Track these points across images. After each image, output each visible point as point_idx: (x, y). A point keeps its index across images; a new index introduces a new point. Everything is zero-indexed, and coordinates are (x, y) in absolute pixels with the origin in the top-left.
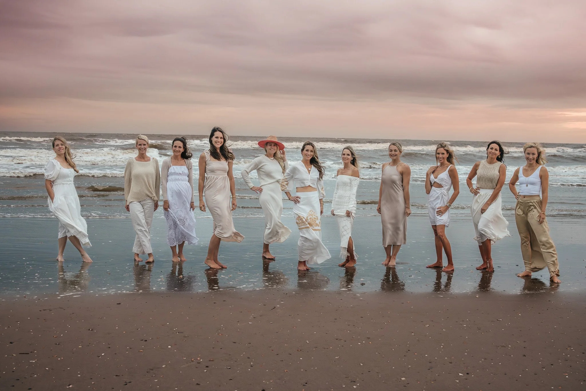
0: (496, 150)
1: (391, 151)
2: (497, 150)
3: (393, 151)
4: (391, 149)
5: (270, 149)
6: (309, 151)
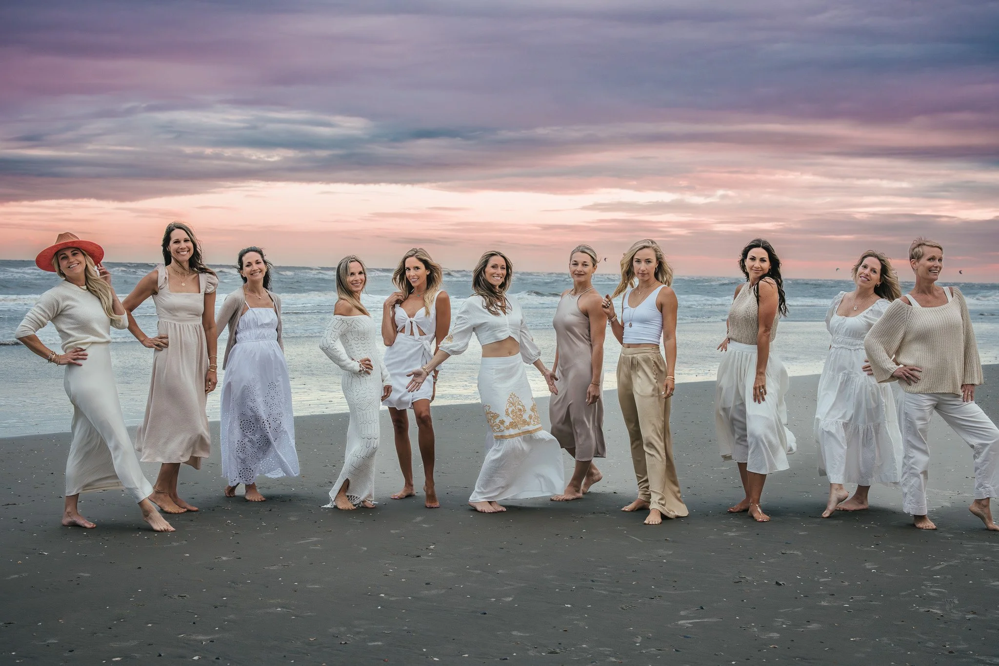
0: (762, 260)
1: (576, 264)
2: (765, 261)
3: (580, 265)
4: (575, 261)
5: (69, 267)
6: (499, 268)
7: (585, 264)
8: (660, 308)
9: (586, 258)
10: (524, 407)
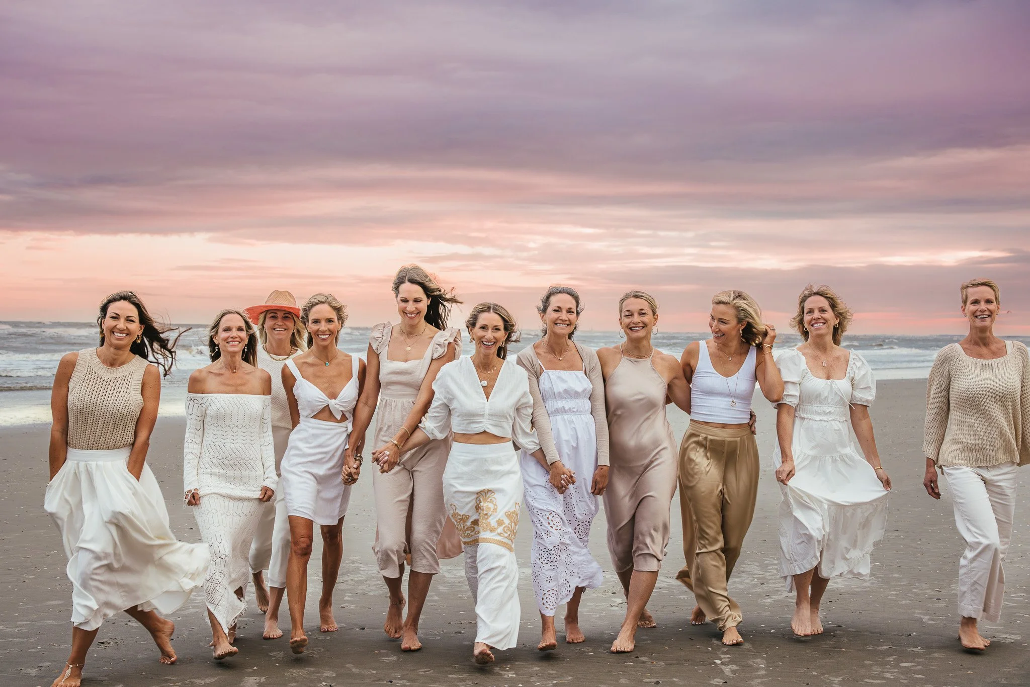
3: (636, 315)
5: (274, 329)
6: (490, 330)
9: (643, 304)
10: (496, 507)
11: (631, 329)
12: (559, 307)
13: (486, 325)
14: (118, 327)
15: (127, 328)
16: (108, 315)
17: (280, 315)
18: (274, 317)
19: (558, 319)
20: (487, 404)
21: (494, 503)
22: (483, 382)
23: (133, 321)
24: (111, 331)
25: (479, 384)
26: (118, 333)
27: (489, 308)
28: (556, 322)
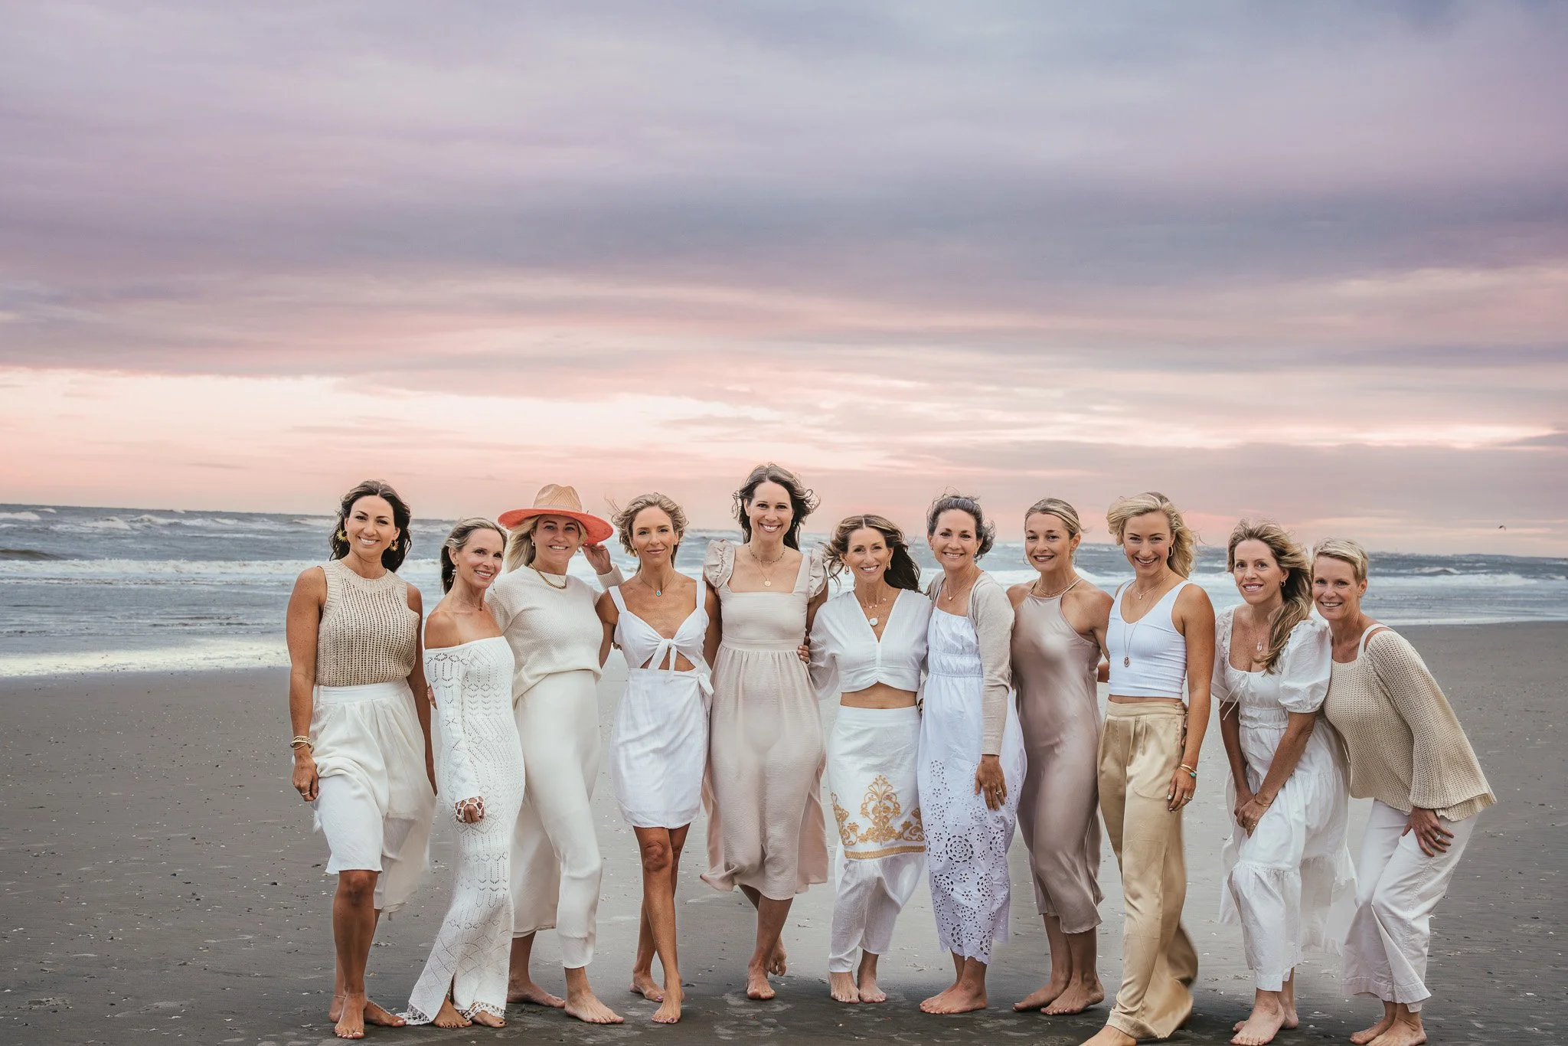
1: (1035, 537)
5: (551, 546)
6: (868, 551)
7: (1051, 536)
8: (1181, 627)
9: (1054, 523)
10: (897, 806)
11: (1035, 557)
12: (949, 530)
13: (863, 546)
14: (365, 531)
15: (378, 533)
16: (353, 514)
17: (561, 524)
18: (551, 528)
19: (946, 547)
20: (879, 646)
21: (894, 800)
22: (871, 620)
23: (386, 523)
24: (356, 536)
25: (866, 624)
26: (366, 539)
27: (860, 523)
28: (945, 551)
